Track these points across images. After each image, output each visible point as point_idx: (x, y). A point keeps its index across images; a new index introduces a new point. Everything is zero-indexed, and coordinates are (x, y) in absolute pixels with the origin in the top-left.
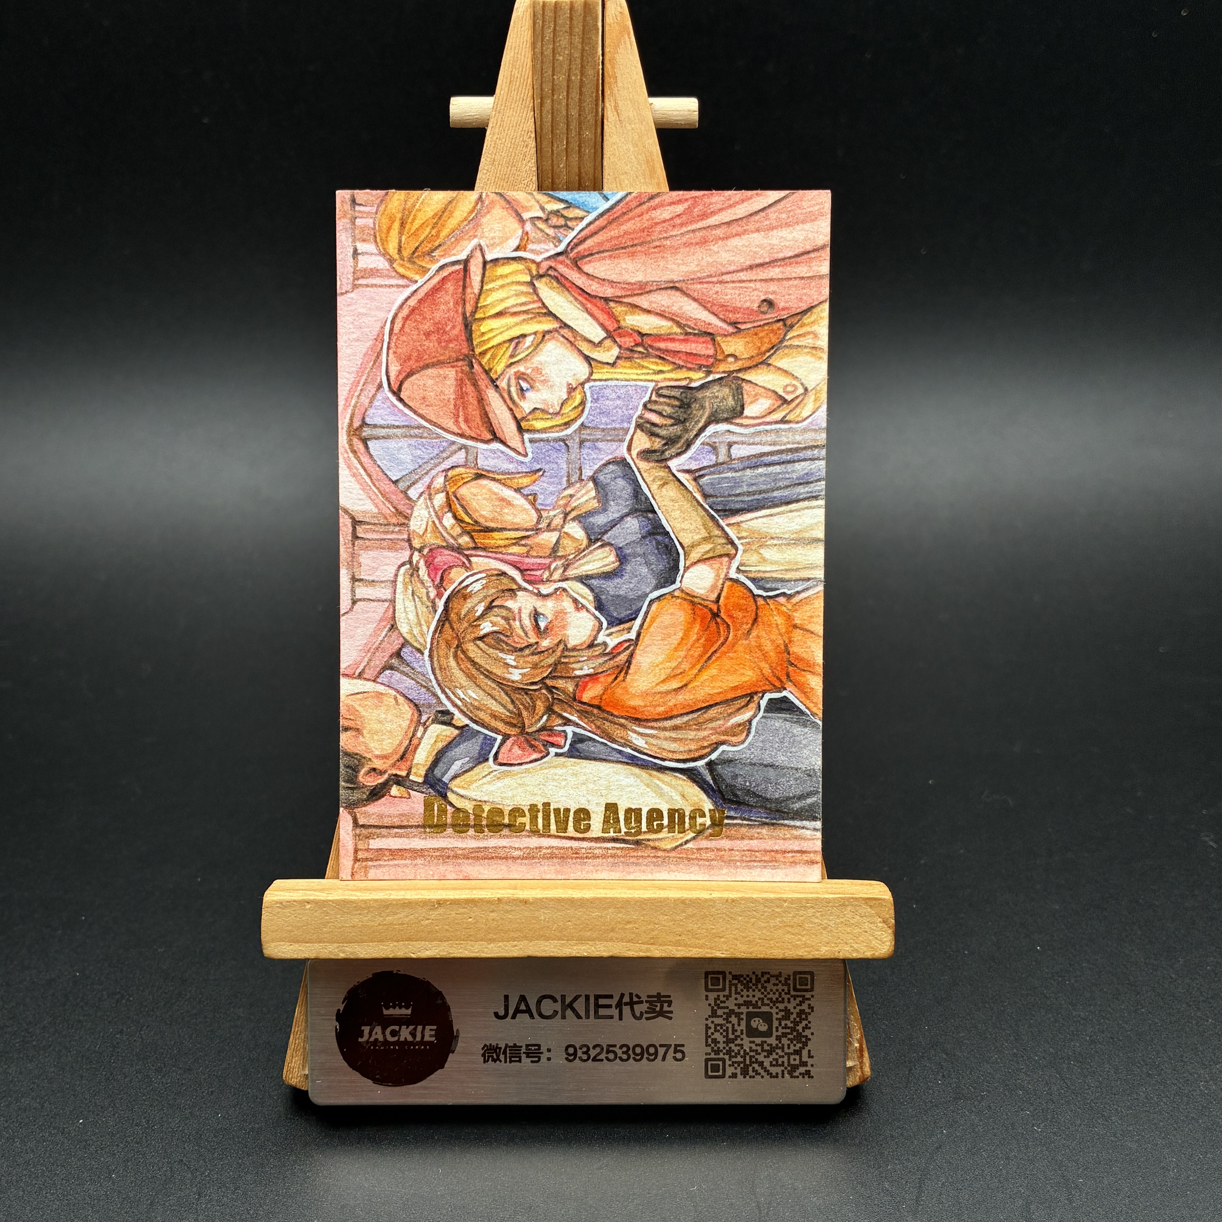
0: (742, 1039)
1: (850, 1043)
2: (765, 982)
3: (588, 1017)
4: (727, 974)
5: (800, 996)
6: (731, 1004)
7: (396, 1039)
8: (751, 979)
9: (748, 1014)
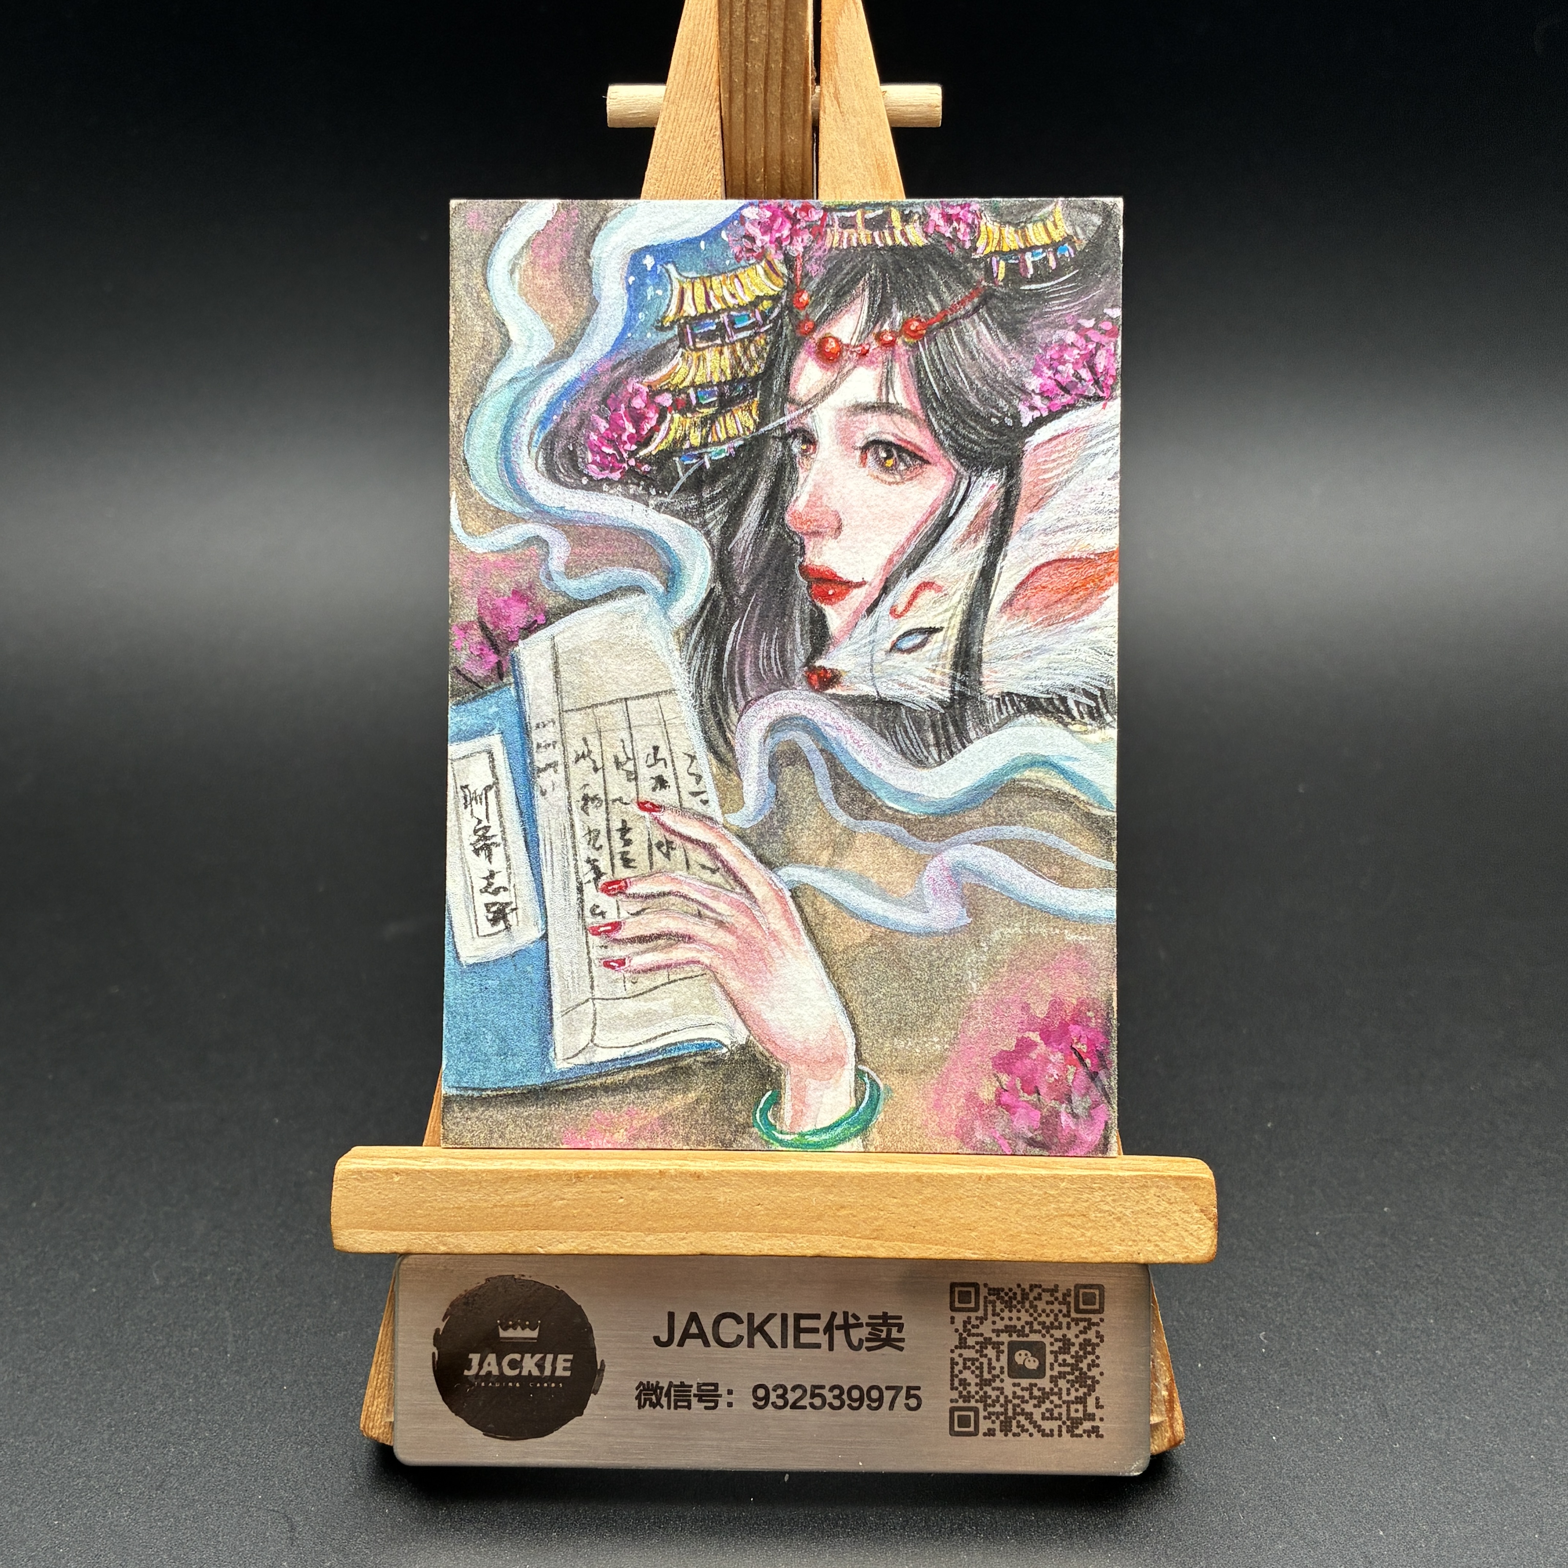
0: (1002, 1381)
1: (1156, 1390)
2: (1035, 1299)
3: (784, 1345)
4: (982, 1287)
5: (1084, 1320)
6: (986, 1330)
7: (516, 1372)
8: (1015, 1294)
9: (1010, 1343)
